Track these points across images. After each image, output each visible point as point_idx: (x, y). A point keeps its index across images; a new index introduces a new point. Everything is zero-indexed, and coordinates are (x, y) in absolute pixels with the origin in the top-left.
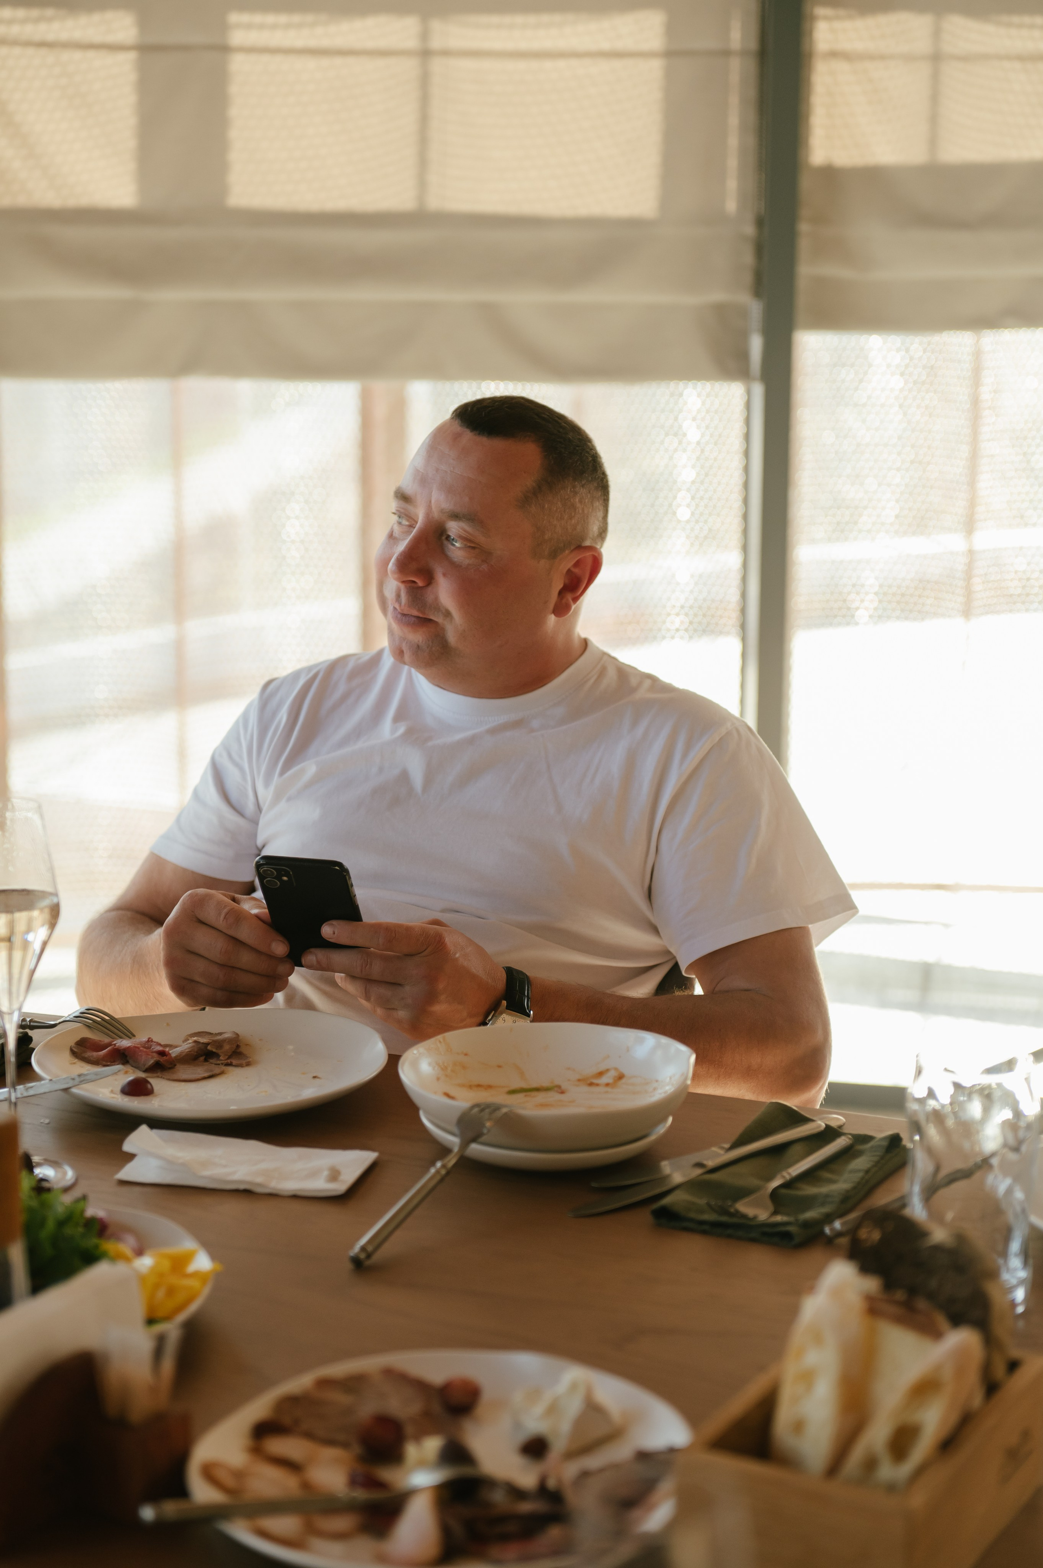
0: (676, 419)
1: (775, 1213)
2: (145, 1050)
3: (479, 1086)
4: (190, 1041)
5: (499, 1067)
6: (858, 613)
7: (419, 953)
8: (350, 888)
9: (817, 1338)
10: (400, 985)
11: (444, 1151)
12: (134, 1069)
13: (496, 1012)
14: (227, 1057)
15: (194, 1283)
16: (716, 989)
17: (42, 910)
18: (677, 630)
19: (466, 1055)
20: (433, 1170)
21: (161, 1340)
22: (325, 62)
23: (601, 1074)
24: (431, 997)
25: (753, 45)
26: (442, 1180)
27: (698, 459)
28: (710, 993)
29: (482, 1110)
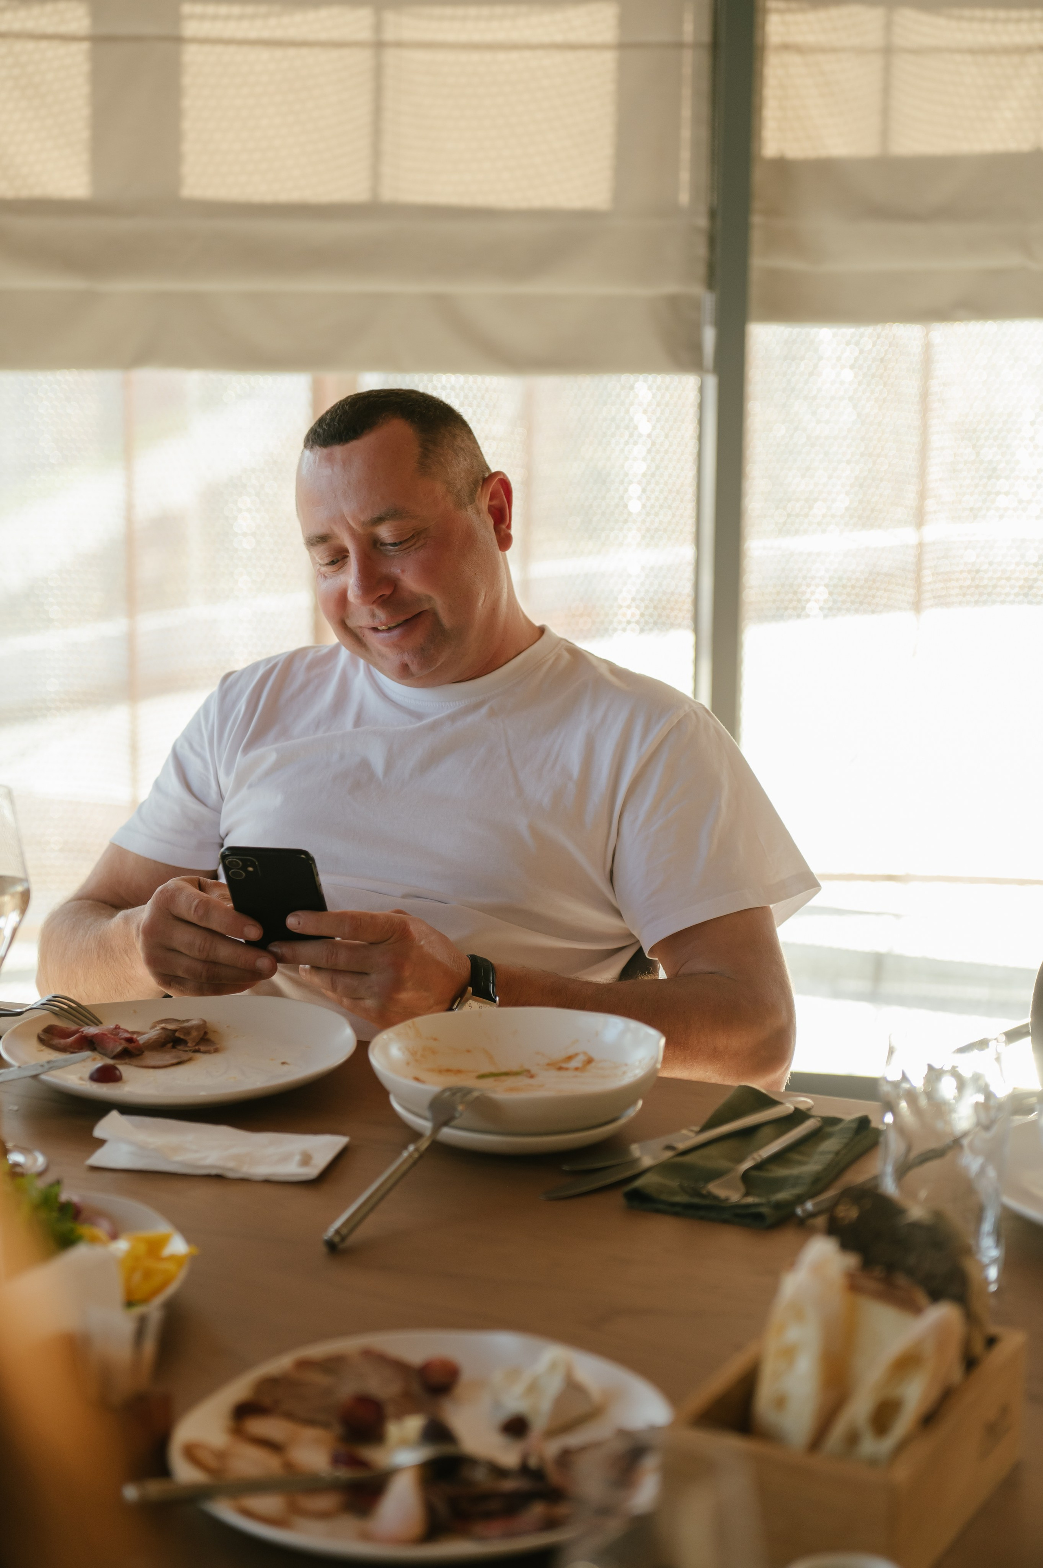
0: (627, 411)
1: (747, 1194)
2: (113, 1037)
3: (448, 1071)
4: (158, 1028)
5: (468, 1051)
6: (809, 605)
7: (385, 941)
8: (316, 876)
9: (798, 1313)
10: (366, 974)
11: (415, 1135)
12: (101, 1055)
13: (462, 998)
14: (194, 1044)
15: (171, 1267)
16: (680, 973)
17: (13, 895)
18: (629, 622)
19: (435, 1039)
20: (405, 1154)
21: (142, 1322)
22: (279, 53)
23: (570, 1058)
24: (397, 985)
25: (706, 37)
26: (415, 1163)
27: (649, 451)
28: (674, 977)
29: (454, 1094)
